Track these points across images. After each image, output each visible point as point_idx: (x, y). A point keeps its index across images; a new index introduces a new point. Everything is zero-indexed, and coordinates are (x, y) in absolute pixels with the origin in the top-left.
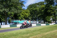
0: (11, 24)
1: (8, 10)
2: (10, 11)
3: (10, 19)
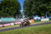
1: (47, 5)
3: (49, 13)
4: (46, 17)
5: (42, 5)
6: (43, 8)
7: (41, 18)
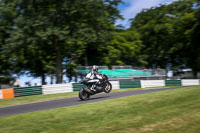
0: (76, 80)
1: (67, 32)
2: (70, 34)
3: (72, 63)
4: (62, 77)
5: (49, 32)
6: (50, 43)
7: (44, 83)
